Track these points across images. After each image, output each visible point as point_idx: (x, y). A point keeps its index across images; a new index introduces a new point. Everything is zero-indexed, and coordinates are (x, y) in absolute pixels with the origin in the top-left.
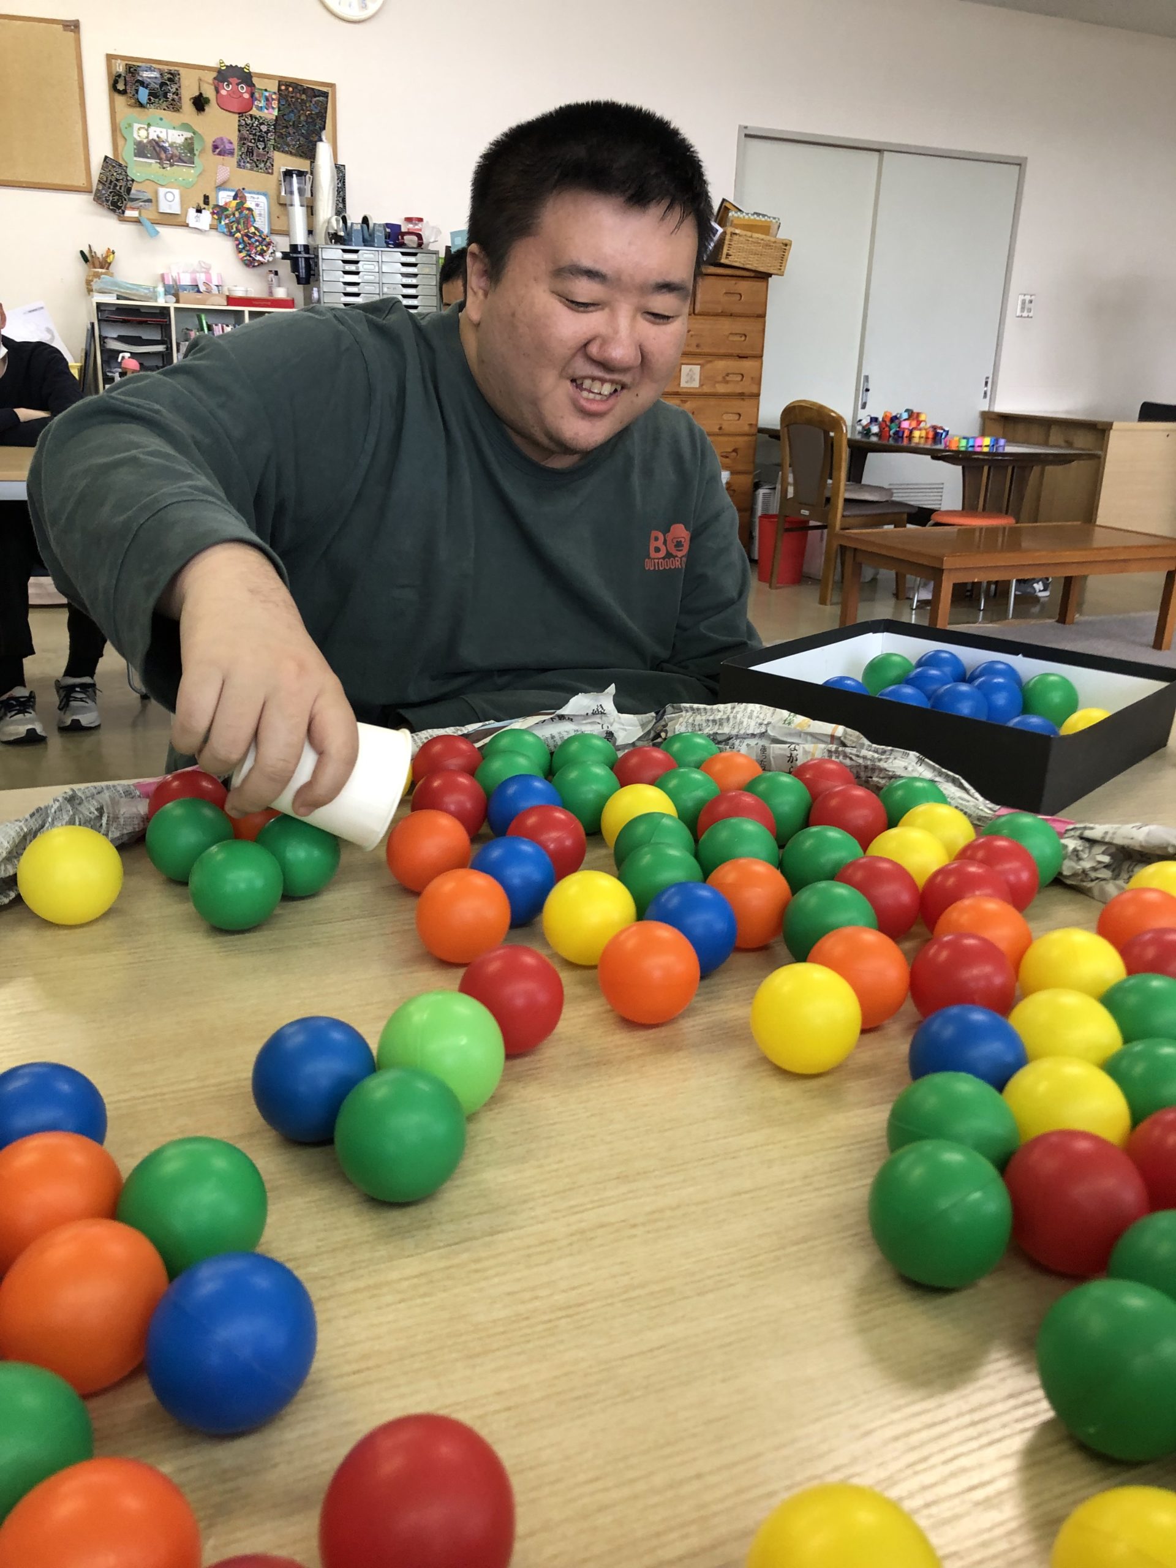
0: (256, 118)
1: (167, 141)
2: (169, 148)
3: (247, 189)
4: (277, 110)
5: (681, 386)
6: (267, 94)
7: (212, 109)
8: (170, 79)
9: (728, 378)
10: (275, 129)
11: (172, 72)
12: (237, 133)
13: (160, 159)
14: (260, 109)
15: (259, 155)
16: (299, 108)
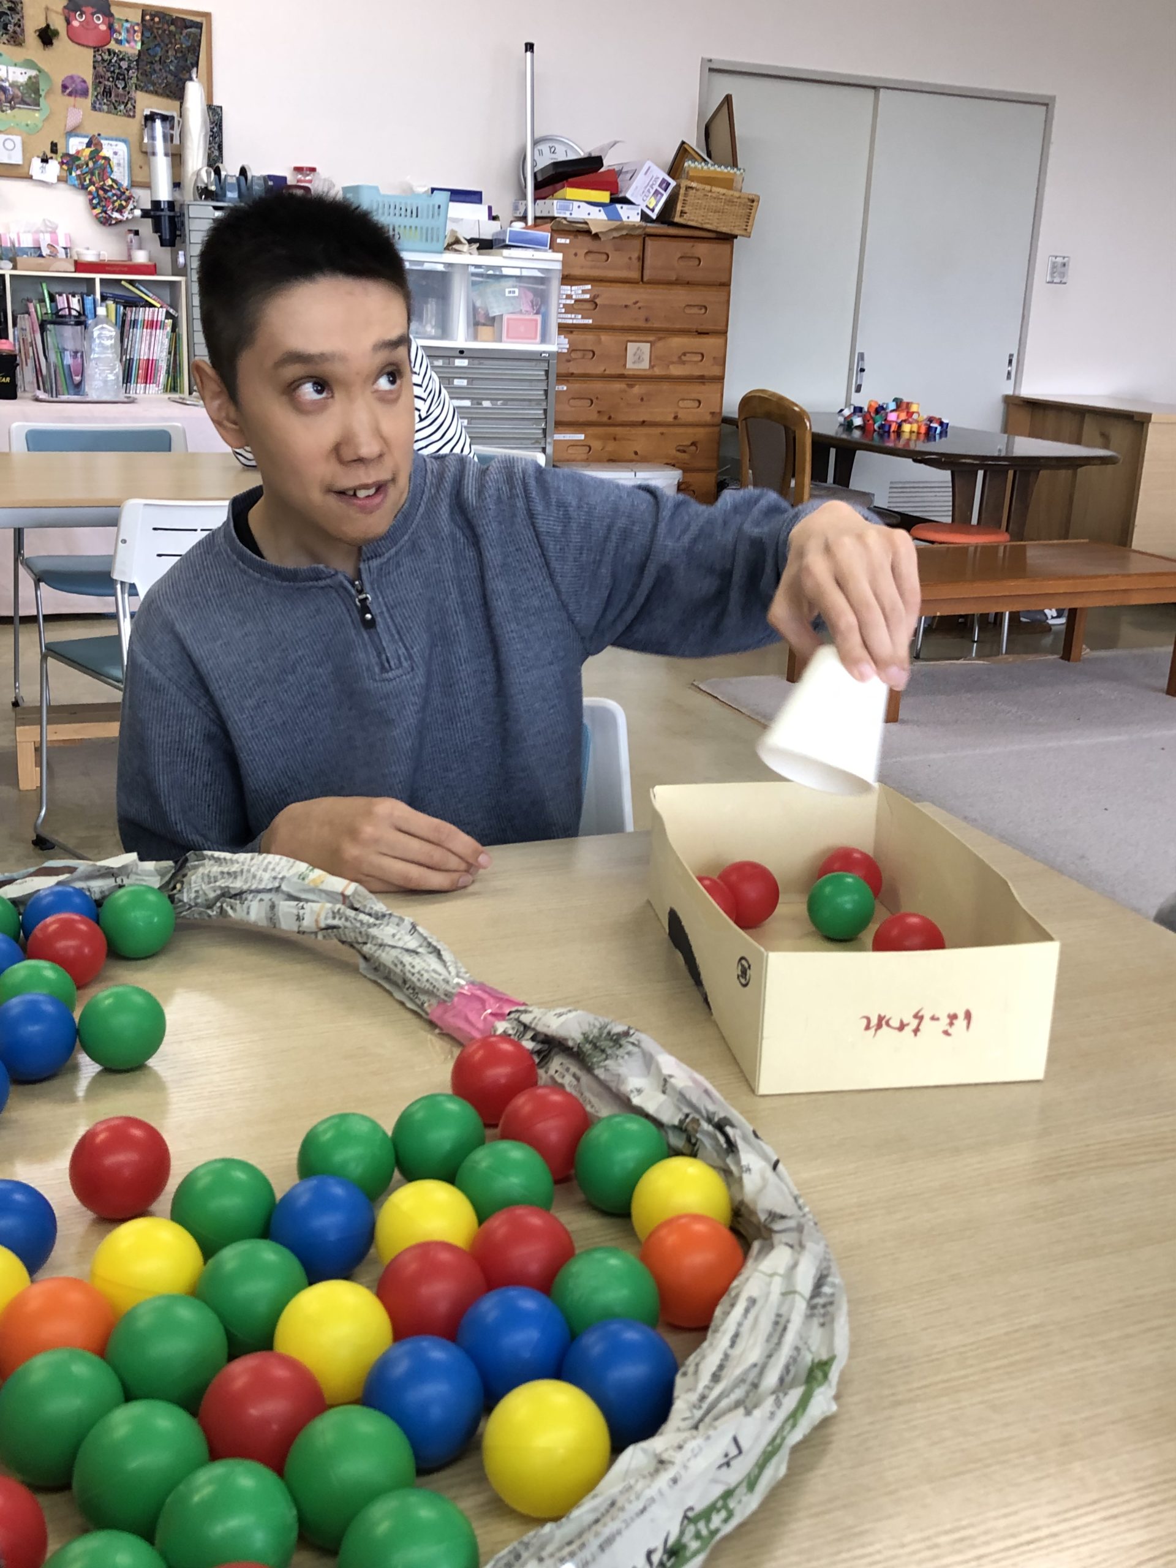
0: (115, 53)
1: (7, 80)
2: (9, 88)
3: (103, 135)
4: (139, 44)
5: (628, 366)
6: (128, 25)
7: (62, 43)
8: (10, 9)
9: (684, 358)
10: (137, 65)
12: (91, 70)
14: (119, 42)
15: (117, 95)
16: (167, 41)
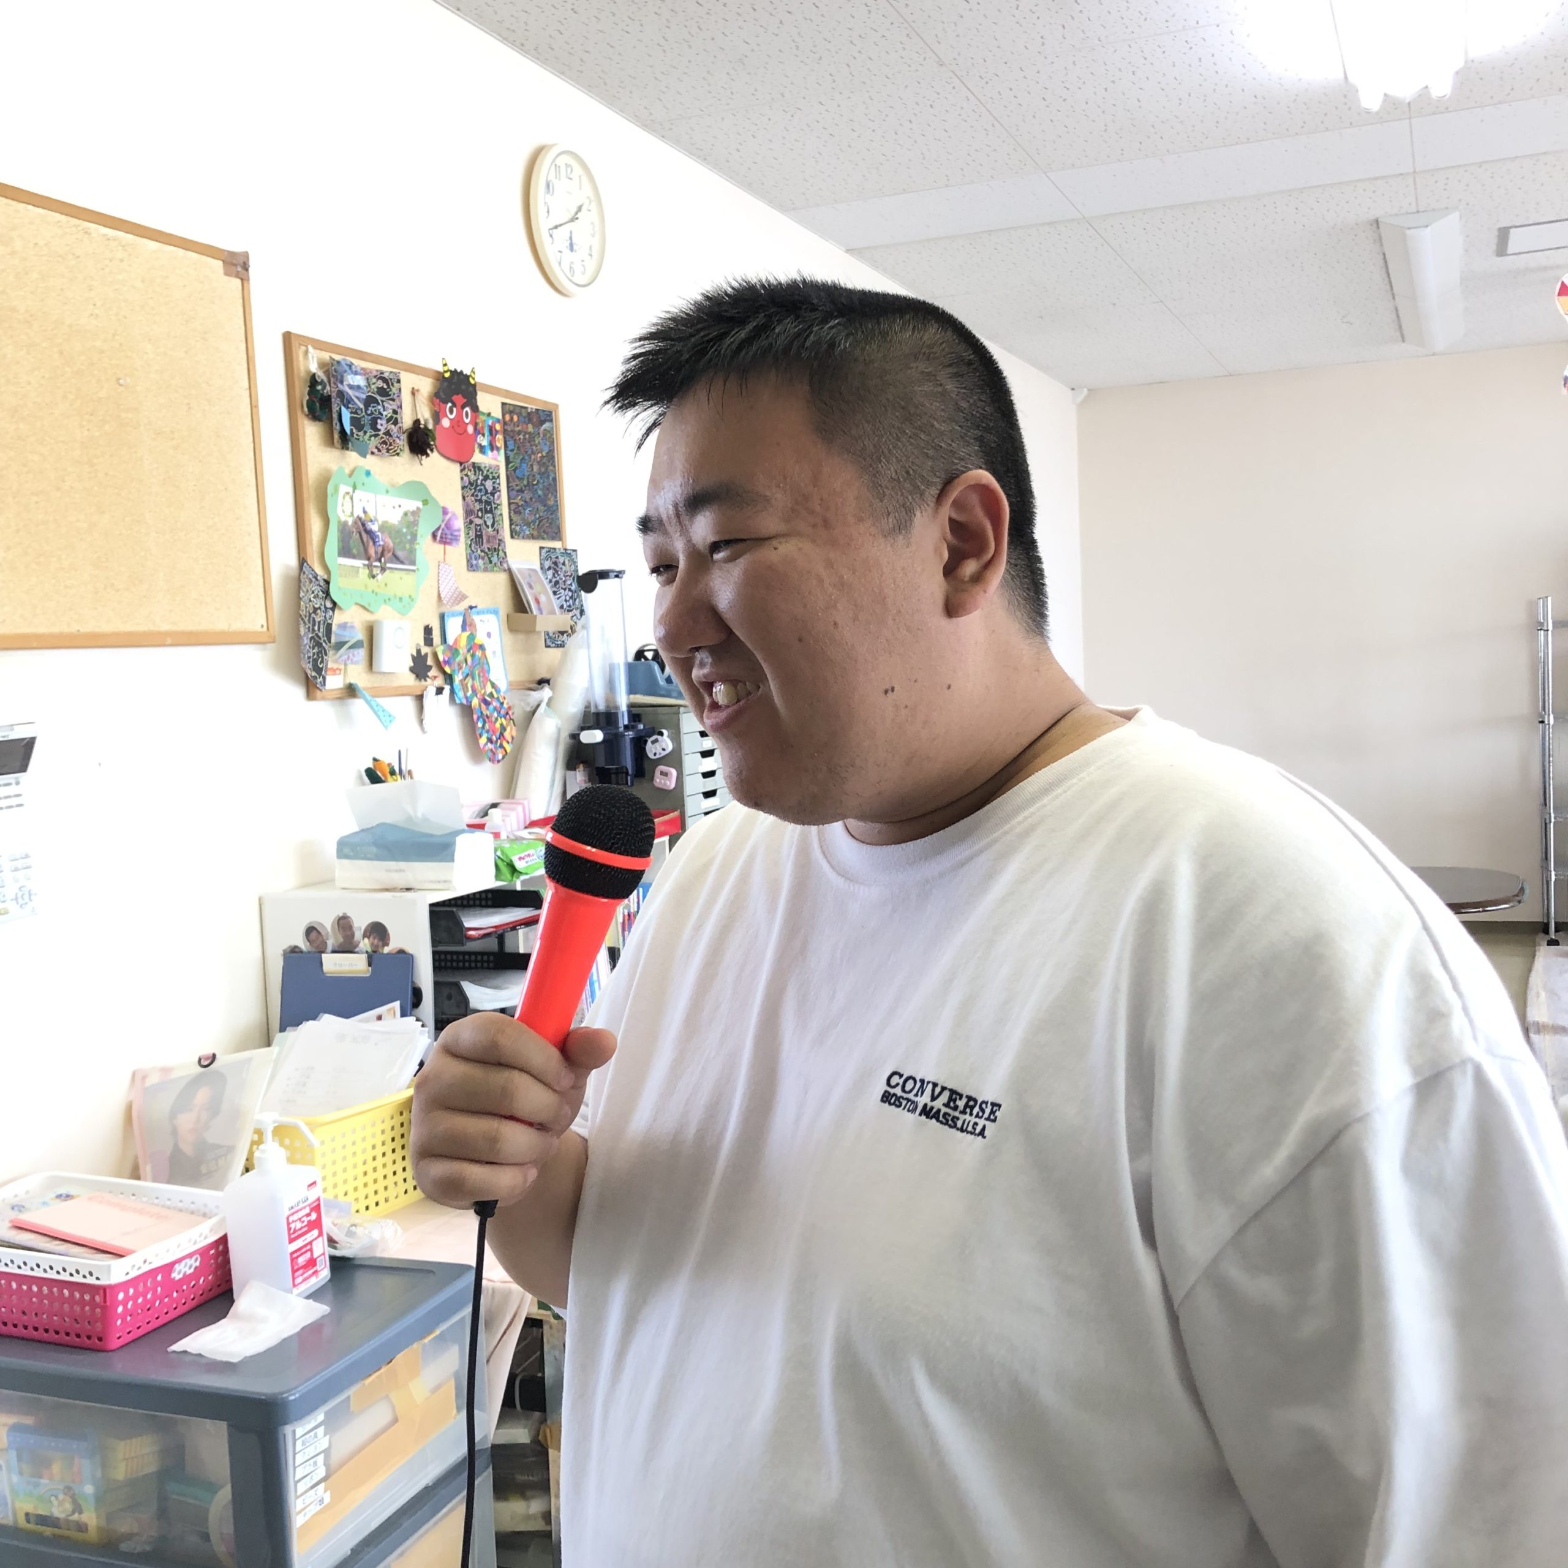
0: (479, 469)
1: (376, 520)
2: (379, 534)
3: (475, 608)
4: (504, 453)
6: (490, 423)
8: (383, 392)
11: (386, 375)
12: (461, 502)
13: (369, 559)
14: (483, 450)
15: (488, 539)
16: (529, 450)
